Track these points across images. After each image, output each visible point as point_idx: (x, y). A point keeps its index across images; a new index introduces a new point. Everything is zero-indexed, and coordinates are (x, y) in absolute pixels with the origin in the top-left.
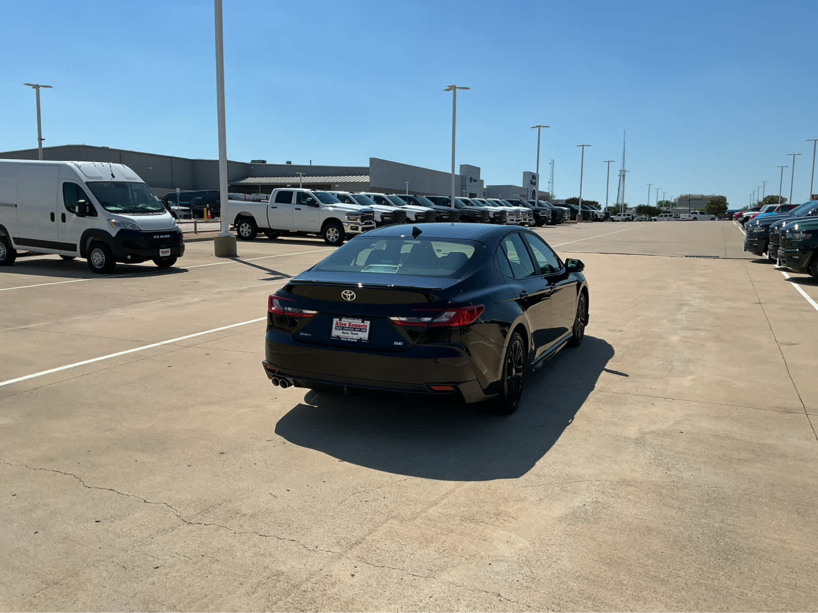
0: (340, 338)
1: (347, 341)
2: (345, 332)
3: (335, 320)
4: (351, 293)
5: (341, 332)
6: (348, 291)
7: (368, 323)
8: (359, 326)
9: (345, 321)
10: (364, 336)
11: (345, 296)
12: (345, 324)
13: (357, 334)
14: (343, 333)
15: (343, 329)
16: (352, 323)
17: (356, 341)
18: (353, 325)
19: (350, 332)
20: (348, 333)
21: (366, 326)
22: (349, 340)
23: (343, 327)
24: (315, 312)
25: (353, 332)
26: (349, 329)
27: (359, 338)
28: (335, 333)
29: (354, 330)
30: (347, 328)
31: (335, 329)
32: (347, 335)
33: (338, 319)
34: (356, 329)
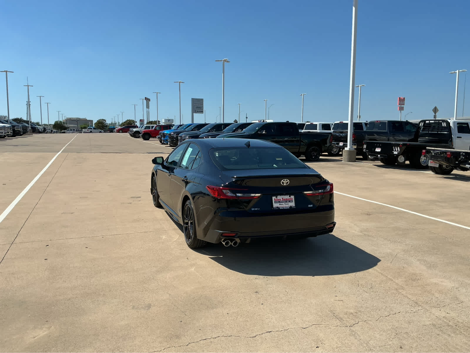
0: (280, 208)
1: (284, 209)
2: (281, 204)
3: (274, 198)
4: (287, 181)
5: (279, 204)
6: (285, 180)
7: (293, 197)
8: (288, 199)
9: (279, 197)
10: (293, 204)
11: (283, 183)
12: (280, 199)
13: (288, 204)
14: (280, 204)
15: (279, 202)
16: (284, 198)
17: (289, 208)
18: (284, 199)
19: (284, 203)
20: (283, 204)
21: (292, 199)
22: (284, 208)
23: (279, 201)
24: (259, 195)
25: (286, 203)
26: (283, 202)
27: (289, 206)
28: (275, 205)
29: (286, 202)
30: (281, 202)
31: (275, 203)
32: (282, 205)
33: (275, 197)
34: (287, 201)
